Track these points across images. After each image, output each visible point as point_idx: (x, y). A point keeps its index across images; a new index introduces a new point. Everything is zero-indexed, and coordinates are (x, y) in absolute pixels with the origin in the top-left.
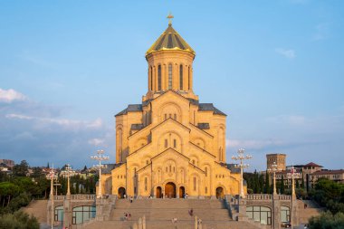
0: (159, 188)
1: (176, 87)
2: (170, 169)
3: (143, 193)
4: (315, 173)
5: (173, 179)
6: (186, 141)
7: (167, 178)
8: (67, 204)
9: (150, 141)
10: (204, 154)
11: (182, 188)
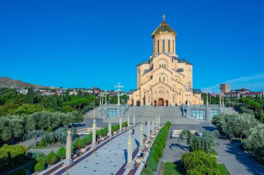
0: (155, 102)
1: (166, 51)
2: (160, 92)
3: (148, 103)
4: (245, 94)
5: (162, 96)
6: (170, 78)
7: (160, 96)
8: (105, 108)
9: (151, 78)
10: (179, 85)
11: (167, 102)
